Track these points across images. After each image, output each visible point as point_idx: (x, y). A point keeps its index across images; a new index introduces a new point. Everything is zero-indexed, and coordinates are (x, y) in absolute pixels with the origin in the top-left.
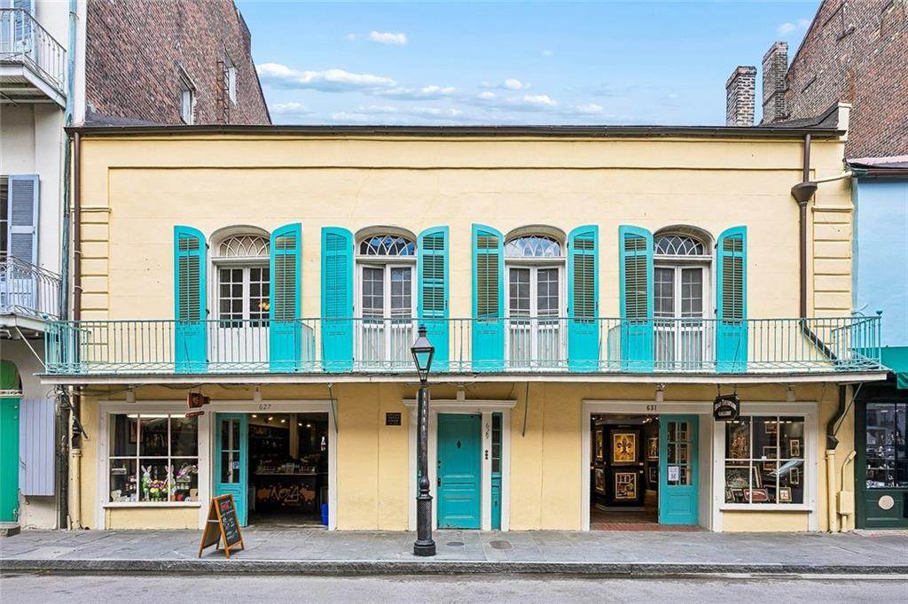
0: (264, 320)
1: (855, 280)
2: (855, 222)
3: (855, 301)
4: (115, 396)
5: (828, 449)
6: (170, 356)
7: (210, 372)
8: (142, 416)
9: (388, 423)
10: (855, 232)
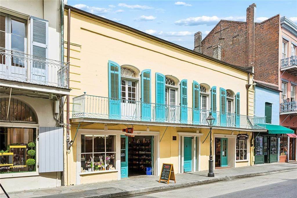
0: (133, 101)
1: (254, 108)
2: (255, 95)
3: (254, 112)
4: (84, 127)
5: (251, 146)
6: (106, 112)
7: (122, 119)
8: (94, 136)
9: (173, 140)
10: (255, 97)
